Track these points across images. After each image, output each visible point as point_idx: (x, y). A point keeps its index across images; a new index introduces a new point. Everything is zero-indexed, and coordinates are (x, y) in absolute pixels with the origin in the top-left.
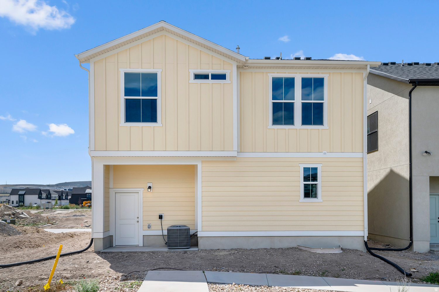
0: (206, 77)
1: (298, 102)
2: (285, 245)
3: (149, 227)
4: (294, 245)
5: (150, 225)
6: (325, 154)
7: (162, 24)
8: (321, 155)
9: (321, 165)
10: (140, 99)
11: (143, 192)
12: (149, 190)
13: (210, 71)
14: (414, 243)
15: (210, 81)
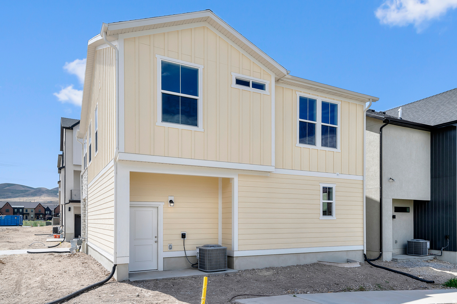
0: (246, 84)
1: (319, 123)
2: (309, 261)
3: (170, 248)
4: (315, 261)
5: (171, 246)
6: (338, 175)
7: (209, 14)
8: (334, 176)
9: (335, 185)
10: (179, 96)
11: (162, 205)
12: (172, 205)
13: (251, 79)
14: (384, 253)
15: (251, 89)
